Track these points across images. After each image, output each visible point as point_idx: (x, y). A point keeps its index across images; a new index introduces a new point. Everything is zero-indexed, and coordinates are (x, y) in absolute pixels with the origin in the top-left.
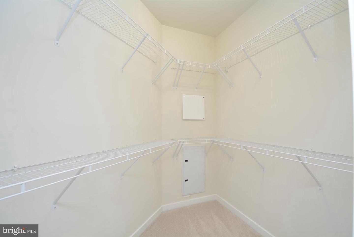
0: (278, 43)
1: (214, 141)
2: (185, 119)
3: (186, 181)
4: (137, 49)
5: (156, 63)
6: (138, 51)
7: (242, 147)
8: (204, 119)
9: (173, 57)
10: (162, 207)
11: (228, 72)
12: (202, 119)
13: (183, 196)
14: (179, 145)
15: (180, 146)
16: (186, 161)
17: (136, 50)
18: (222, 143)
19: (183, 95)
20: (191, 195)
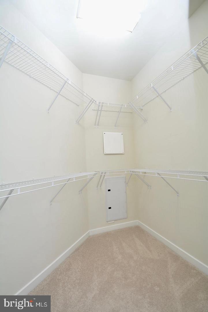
0: (184, 78)
1: (133, 172)
2: (107, 153)
3: (110, 208)
4: (60, 92)
5: (79, 106)
6: (60, 95)
7: (156, 174)
8: (123, 153)
9: (92, 99)
10: (89, 232)
11: (142, 109)
12: (122, 153)
13: (107, 222)
14: (101, 176)
15: (103, 176)
16: (109, 190)
17: (59, 94)
18: (139, 172)
19: (104, 133)
20: (114, 221)
